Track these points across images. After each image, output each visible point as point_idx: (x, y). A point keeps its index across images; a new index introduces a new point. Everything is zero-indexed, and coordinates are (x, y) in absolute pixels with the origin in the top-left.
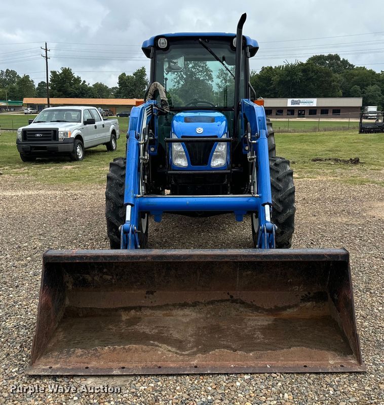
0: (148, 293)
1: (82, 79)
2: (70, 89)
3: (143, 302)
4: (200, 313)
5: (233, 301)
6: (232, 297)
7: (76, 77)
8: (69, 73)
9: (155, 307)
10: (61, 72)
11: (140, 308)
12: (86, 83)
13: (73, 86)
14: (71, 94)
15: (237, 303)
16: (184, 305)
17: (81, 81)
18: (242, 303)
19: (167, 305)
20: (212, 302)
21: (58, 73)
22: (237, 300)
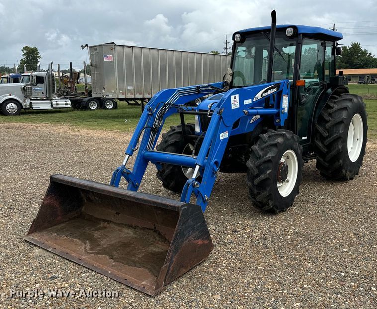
0: (116, 214)
1: (368, 52)
2: (356, 61)
3: (113, 219)
4: (135, 234)
5: (155, 231)
6: (155, 228)
7: (363, 50)
8: (357, 47)
9: (116, 223)
10: (350, 46)
11: (109, 222)
12: (372, 55)
13: (359, 59)
14: (356, 65)
15: (156, 233)
16: (130, 227)
17: (367, 53)
18: (159, 234)
19: (123, 224)
20: (144, 229)
21: (348, 48)
22: (157, 231)
